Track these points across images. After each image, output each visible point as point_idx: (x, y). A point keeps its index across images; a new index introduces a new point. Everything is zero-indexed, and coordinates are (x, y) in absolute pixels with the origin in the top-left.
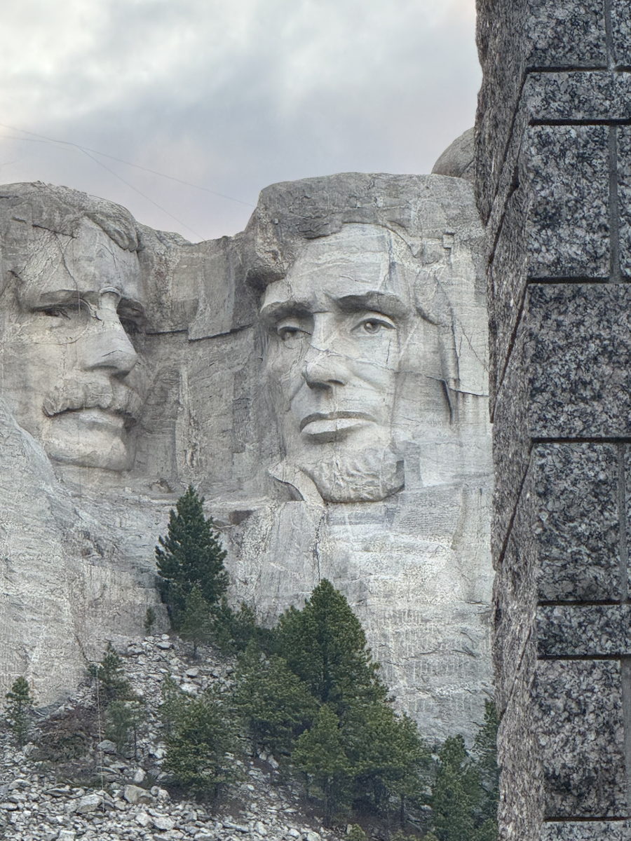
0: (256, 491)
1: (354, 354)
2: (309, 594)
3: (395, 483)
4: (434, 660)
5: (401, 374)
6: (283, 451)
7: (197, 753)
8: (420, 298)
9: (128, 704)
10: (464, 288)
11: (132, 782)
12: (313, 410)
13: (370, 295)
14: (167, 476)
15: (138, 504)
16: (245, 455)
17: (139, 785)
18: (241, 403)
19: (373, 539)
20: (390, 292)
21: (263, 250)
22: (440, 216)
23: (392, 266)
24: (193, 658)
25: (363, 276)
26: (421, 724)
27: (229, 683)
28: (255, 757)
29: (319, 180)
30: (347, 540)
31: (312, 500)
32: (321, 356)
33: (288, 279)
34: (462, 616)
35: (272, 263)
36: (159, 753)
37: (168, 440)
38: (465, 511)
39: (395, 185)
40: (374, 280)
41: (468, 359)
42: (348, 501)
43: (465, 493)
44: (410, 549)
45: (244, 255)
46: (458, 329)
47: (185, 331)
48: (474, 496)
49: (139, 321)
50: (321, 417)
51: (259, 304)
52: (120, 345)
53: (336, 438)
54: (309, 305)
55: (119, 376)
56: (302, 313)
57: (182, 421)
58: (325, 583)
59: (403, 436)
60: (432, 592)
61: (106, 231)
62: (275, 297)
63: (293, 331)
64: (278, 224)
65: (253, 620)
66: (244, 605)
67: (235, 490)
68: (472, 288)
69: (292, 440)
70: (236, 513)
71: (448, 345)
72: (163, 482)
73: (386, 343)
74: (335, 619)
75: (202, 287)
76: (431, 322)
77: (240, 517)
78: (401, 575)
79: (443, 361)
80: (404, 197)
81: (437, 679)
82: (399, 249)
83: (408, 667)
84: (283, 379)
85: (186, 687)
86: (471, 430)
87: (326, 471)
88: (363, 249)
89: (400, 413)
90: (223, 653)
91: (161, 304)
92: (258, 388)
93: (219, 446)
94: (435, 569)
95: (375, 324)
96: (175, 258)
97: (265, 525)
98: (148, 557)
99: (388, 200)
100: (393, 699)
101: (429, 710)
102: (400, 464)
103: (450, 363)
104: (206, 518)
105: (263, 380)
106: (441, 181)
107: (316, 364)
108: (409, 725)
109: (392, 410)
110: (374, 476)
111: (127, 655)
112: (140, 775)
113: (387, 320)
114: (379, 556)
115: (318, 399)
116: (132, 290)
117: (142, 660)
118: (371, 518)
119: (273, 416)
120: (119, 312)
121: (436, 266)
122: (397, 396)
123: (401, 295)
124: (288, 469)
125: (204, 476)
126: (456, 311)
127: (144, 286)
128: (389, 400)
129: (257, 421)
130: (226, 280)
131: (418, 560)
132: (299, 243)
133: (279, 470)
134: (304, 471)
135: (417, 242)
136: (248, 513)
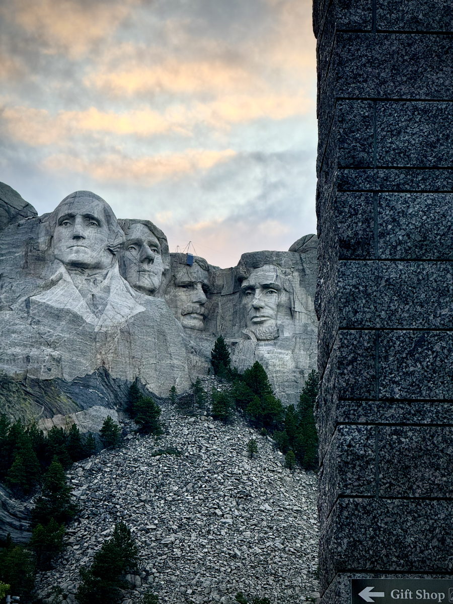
0: (239, 337)
1: (266, 300)
2: (252, 365)
3: (277, 335)
4: (286, 384)
5: (279, 305)
6: (246, 326)
7: (221, 407)
8: (284, 285)
9: (202, 394)
10: (296, 283)
11: (203, 415)
12: (255, 315)
13: (271, 284)
14: (214, 332)
15: (207, 340)
16: (236, 327)
17: (205, 416)
18: (235, 312)
19: (270, 350)
20: (276, 283)
21: (242, 271)
22: (290, 263)
23: (277, 276)
24: (220, 382)
25: (269, 279)
26: (282, 401)
27: (230, 389)
28: (237, 409)
29: (258, 252)
30: (263, 350)
31: (254, 339)
32: (257, 300)
33: (249, 279)
34: (294, 372)
35: (245, 275)
36: (211, 407)
37: (215, 322)
38: (296, 344)
39: (278, 254)
40: (272, 280)
41: (297, 302)
42: (264, 340)
43: (296, 338)
44: (280, 353)
45: (237, 272)
46: (295, 294)
47: (220, 293)
48: (298, 339)
49: (208, 290)
50: (257, 317)
51: (241, 286)
52: (202, 296)
53: (261, 323)
54: (254, 286)
55: (202, 305)
56: (252, 288)
57: (219, 317)
58: (257, 362)
59: (279, 322)
60: (286, 365)
61: (199, 265)
62: (245, 284)
63: (250, 293)
64: (246, 264)
65: (237, 372)
66: (235, 368)
67: (233, 336)
68: (299, 283)
69: (249, 323)
70: (233, 343)
71: (292, 298)
72: (213, 334)
73: (275, 297)
74: (260, 371)
75: (225, 281)
76: (288, 292)
77: (234, 344)
78: (278, 360)
79: (291, 302)
80: (281, 257)
81: (287, 389)
82: (279, 271)
83: (279, 385)
84: (246, 306)
85: (218, 390)
86: (298, 321)
87: (258, 332)
88: (269, 271)
89: (279, 316)
90: (229, 382)
91: (214, 285)
92: (240, 309)
93: (229, 324)
94: (287, 359)
95: (272, 292)
96: (218, 273)
97: (241, 346)
98: (209, 354)
99: (277, 258)
100: (275, 394)
101: (285, 397)
102: (278, 330)
103: (292, 303)
104: (225, 344)
105: (241, 306)
106: (291, 254)
107: (256, 302)
108: (279, 401)
109: (276, 315)
110: (271, 333)
111: (202, 381)
112: (205, 413)
113: (276, 291)
114: (272, 355)
115: (256, 312)
116: (206, 281)
117: (207, 382)
118: (271, 345)
119: (244, 316)
120: (202, 287)
121: (289, 276)
122: (278, 311)
123: (279, 284)
124: (248, 331)
125: (225, 332)
126: (294, 288)
127: (209, 280)
128: (275, 313)
129: (239, 318)
130: (232, 279)
131: (282, 356)
132: (252, 269)
133: (245, 331)
134: (252, 331)
135: (284, 270)
136: (237, 343)
